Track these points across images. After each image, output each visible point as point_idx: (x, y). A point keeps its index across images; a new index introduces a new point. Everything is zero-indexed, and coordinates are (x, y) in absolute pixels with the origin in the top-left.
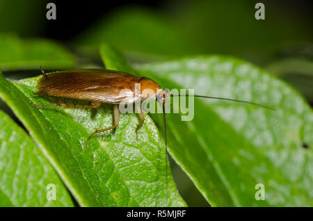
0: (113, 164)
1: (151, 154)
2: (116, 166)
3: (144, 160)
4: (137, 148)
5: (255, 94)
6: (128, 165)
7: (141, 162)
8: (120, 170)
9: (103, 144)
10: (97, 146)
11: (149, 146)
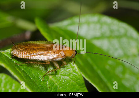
0: (57, 86)
1: (75, 78)
2: (58, 86)
3: (72, 82)
4: (67, 76)
5: (112, 31)
6: (64, 85)
7: (70, 83)
8: (60, 88)
9: (51, 77)
10: (48, 79)
11: (74, 75)
